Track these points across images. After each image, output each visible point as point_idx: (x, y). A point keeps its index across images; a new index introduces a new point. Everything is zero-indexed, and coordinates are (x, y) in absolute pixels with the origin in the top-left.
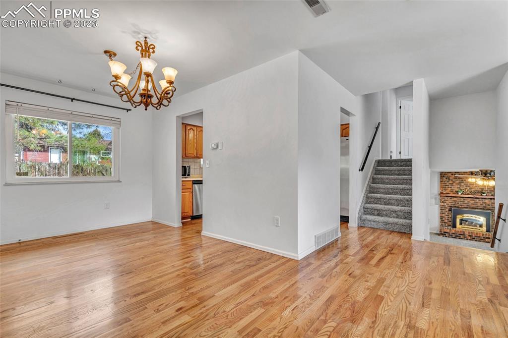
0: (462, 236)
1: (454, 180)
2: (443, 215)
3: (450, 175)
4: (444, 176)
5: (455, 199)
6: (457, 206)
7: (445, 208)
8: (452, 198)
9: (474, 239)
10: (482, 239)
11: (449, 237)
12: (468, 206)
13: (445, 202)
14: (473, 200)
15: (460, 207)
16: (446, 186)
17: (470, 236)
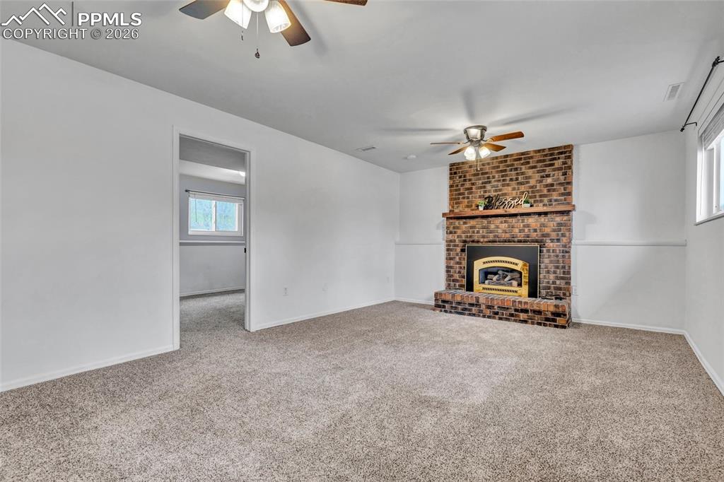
0: (474, 309)
1: (474, 179)
2: (452, 263)
3: (466, 167)
4: (455, 173)
5: (472, 222)
6: (476, 239)
7: (455, 246)
8: (468, 221)
9: (497, 313)
10: (512, 315)
11: (451, 312)
12: (495, 236)
13: (455, 233)
14: (505, 222)
15: (482, 240)
16: (460, 194)
17: (489, 307)
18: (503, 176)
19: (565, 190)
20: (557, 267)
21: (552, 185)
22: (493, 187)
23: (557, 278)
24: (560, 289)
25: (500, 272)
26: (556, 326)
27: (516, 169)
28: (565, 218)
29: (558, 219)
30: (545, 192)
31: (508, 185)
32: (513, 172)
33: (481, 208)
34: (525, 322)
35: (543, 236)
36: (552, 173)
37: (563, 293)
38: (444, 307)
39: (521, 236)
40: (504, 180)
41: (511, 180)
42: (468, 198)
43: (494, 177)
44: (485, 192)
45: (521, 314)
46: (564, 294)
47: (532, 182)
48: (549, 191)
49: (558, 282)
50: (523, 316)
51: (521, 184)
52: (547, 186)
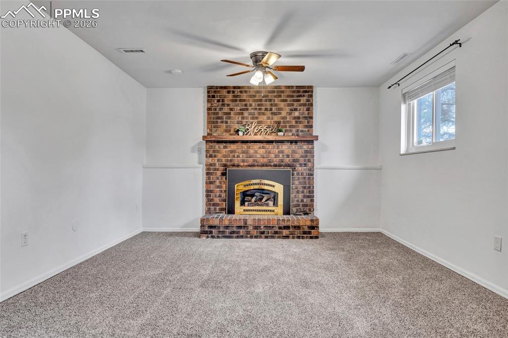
0: (242, 232)
1: (232, 104)
2: (212, 187)
3: (224, 92)
4: (213, 96)
5: (233, 147)
6: (236, 163)
7: (215, 169)
8: (228, 145)
9: (263, 233)
10: (276, 233)
11: (218, 237)
12: (254, 161)
13: (215, 156)
14: (263, 148)
15: (242, 164)
16: (218, 118)
17: (256, 228)
18: (259, 105)
19: (308, 123)
20: (304, 188)
21: (299, 118)
22: (250, 114)
23: (304, 197)
24: (306, 205)
25: (257, 194)
26: (311, 238)
27: (270, 100)
28: (310, 146)
29: (305, 147)
30: (294, 123)
31: (264, 114)
32: (268, 103)
33: (241, 133)
34: (287, 237)
35: (295, 161)
36: (299, 108)
37: (307, 209)
38: (211, 233)
39: (276, 161)
40: (260, 109)
41: (266, 109)
42: (226, 122)
43: (251, 105)
44: (243, 118)
45: (284, 231)
46: (310, 210)
47: (284, 114)
48: (296, 122)
49: (305, 200)
50: (285, 232)
51: (274, 114)
52: (295, 118)
